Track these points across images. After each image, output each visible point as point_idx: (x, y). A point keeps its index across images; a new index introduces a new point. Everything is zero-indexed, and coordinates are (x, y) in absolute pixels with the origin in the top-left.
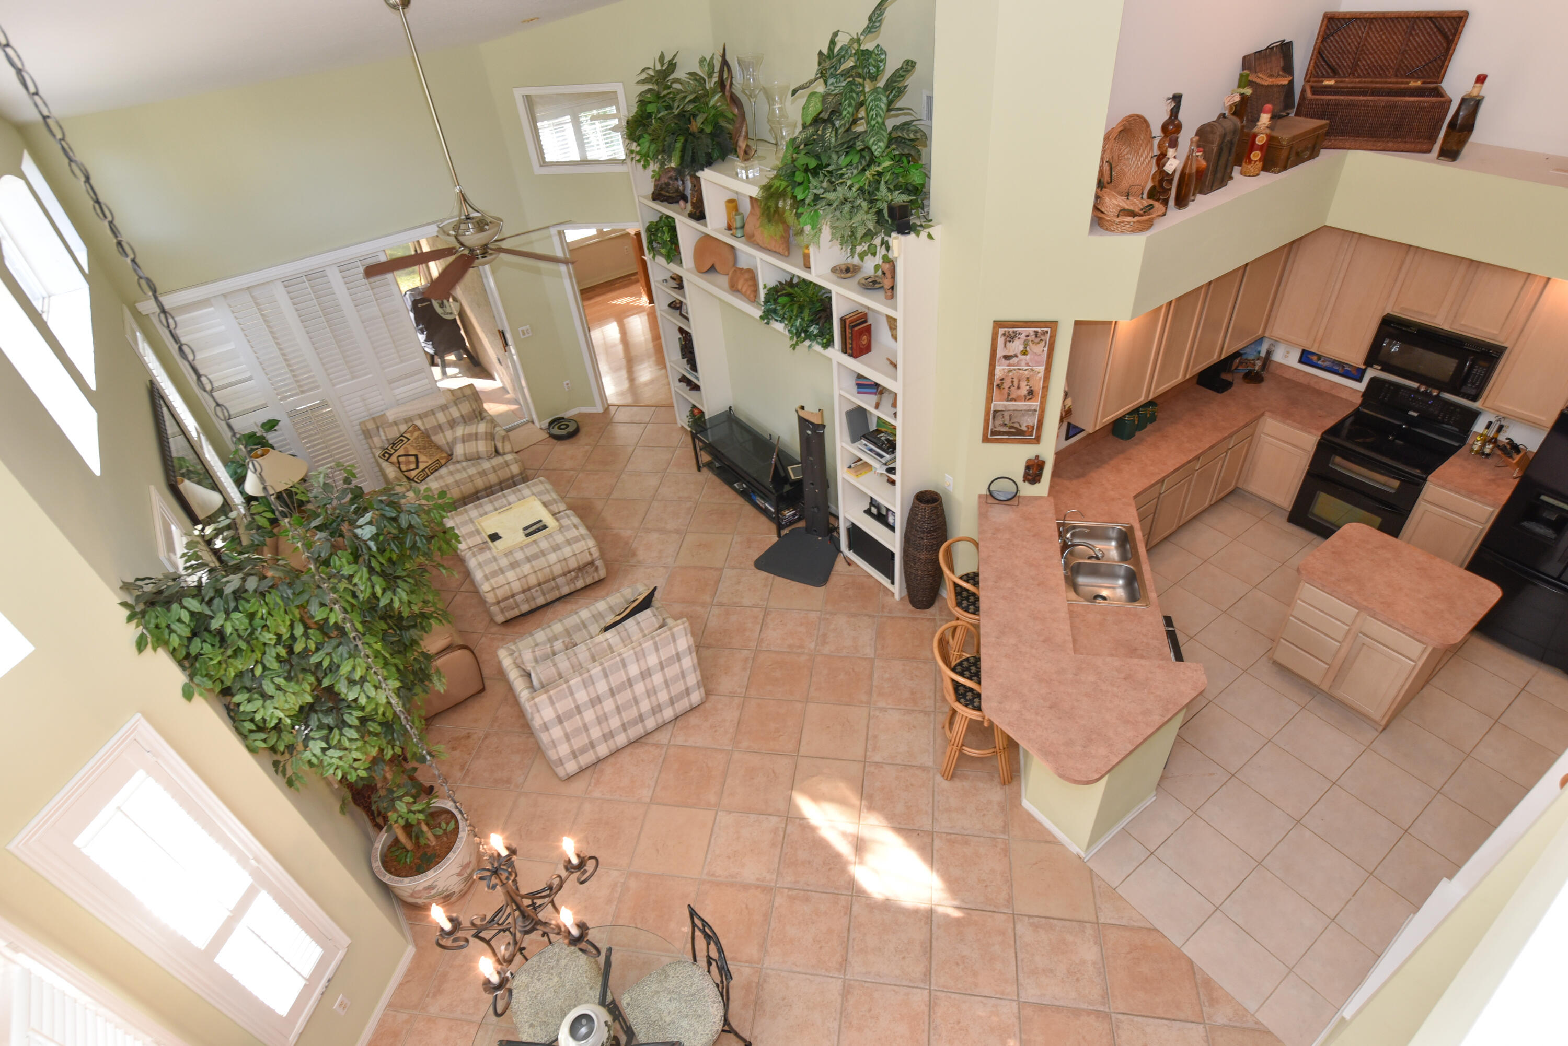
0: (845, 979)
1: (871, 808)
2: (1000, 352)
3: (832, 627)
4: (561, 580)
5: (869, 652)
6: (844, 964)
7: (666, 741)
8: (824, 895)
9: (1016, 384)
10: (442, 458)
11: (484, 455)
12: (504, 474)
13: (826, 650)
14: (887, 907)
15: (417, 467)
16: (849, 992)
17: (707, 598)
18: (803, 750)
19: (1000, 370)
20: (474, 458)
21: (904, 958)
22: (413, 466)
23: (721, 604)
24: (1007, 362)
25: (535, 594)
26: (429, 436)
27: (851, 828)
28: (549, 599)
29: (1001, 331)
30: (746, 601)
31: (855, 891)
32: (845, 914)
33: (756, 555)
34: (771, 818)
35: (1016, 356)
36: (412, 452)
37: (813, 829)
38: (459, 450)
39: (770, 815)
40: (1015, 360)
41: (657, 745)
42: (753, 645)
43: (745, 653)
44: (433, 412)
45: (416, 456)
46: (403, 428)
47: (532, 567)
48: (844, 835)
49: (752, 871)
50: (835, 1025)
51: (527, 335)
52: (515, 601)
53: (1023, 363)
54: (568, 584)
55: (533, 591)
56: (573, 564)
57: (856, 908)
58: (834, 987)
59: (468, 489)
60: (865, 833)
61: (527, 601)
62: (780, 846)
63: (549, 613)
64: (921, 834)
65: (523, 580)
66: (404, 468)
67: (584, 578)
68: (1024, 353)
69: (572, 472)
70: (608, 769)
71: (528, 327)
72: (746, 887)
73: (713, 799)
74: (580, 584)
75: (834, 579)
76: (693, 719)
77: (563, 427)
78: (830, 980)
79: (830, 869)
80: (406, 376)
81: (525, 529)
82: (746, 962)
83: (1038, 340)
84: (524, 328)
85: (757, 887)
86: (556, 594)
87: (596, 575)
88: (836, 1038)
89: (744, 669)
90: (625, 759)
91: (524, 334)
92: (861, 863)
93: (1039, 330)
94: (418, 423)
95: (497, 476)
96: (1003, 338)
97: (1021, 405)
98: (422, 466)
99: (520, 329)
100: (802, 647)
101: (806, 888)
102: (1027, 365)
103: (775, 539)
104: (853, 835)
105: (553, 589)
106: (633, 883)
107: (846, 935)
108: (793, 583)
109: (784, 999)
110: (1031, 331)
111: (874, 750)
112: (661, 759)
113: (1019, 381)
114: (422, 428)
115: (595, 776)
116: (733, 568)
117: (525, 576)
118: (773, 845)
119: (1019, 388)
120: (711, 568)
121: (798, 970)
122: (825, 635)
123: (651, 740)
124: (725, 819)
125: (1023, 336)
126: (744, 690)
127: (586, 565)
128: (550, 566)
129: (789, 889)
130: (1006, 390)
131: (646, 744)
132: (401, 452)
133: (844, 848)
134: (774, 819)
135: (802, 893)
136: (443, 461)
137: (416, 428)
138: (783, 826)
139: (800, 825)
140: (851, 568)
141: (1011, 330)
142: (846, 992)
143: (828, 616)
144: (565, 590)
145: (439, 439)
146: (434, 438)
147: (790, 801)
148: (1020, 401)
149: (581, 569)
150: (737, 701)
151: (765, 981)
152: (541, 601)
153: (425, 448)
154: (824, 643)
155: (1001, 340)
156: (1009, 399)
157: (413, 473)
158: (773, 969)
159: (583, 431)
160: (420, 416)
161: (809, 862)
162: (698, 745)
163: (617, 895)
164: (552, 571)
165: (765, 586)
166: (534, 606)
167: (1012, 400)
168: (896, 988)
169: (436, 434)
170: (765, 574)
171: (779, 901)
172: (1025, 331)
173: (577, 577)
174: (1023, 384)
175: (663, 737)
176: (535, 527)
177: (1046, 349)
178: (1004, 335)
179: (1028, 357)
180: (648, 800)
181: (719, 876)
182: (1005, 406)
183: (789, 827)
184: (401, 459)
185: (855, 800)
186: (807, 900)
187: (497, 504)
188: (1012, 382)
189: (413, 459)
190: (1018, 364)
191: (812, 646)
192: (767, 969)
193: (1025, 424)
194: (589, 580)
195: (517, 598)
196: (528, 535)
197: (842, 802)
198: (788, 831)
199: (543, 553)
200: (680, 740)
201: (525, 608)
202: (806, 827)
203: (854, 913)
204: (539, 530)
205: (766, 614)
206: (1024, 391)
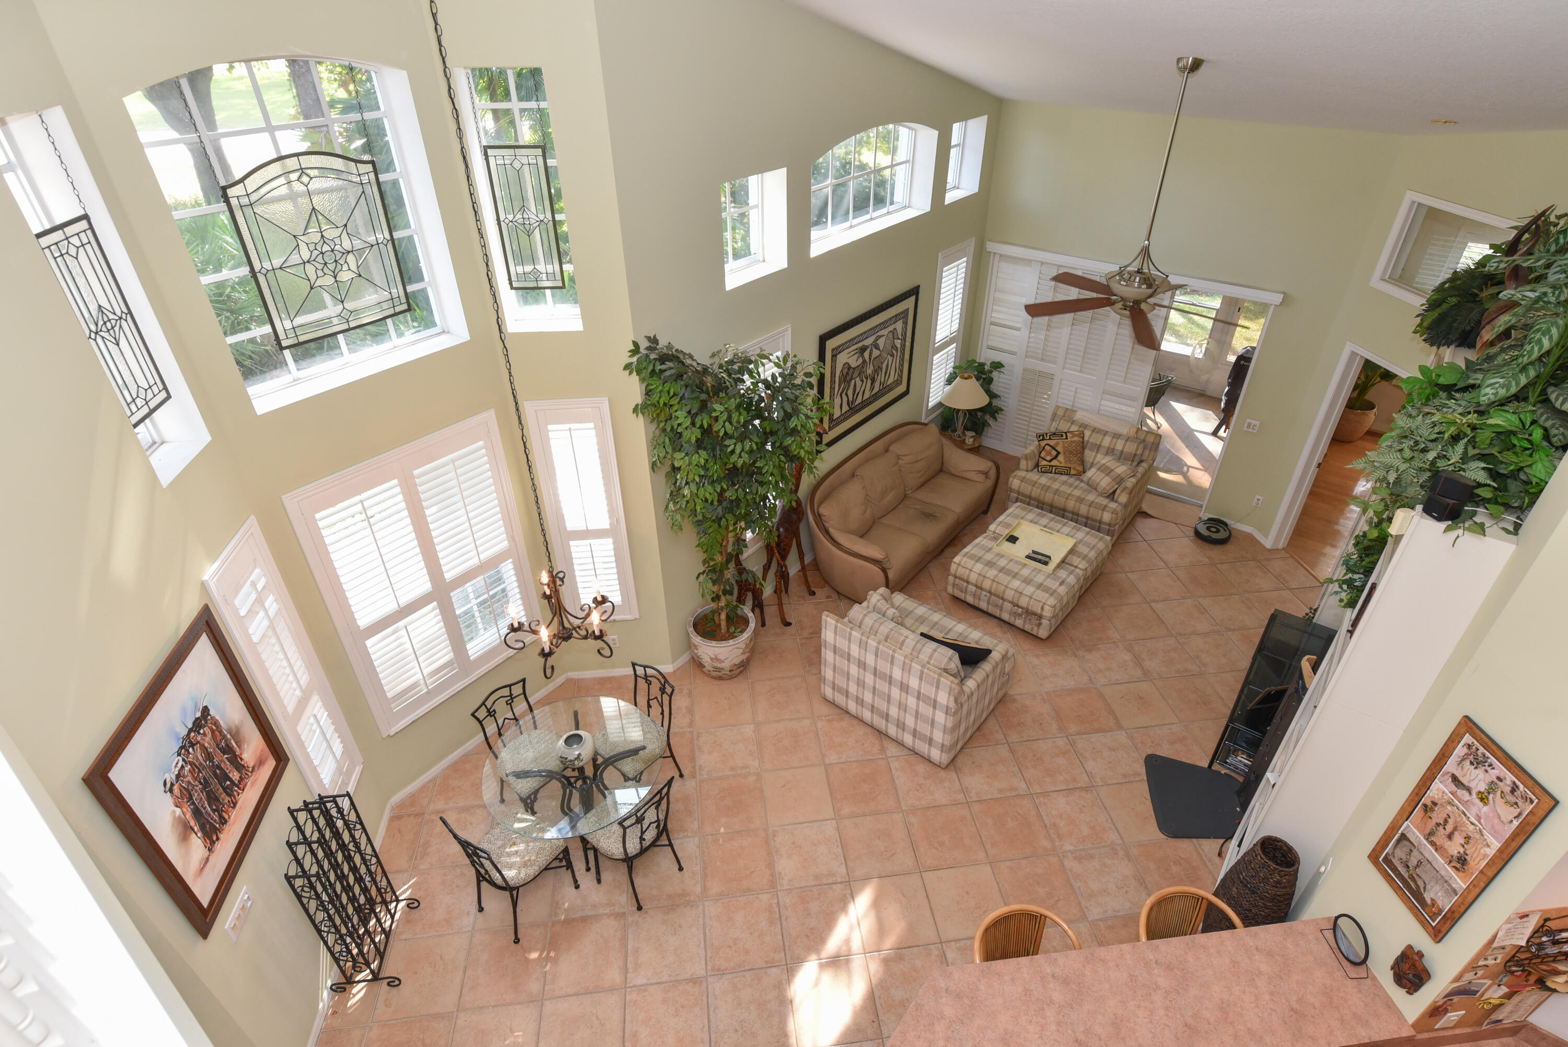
0: (706, 977)
1: (886, 962)
2: (1451, 766)
3: (1109, 862)
4: (1007, 606)
5: (1095, 912)
6: (720, 972)
7: (889, 754)
8: (780, 937)
9: (1449, 828)
10: (1075, 469)
11: (1100, 489)
12: (1095, 513)
13: (1069, 863)
14: (784, 1004)
15: (1050, 461)
16: (695, 983)
17: (1073, 728)
18: (929, 876)
19: (1440, 788)
20: (1092, 486)
21: (737, 1031)
22: (1049, 458)
23: (1072, 744)
24: (1454, 788)
25: (982, 596)
26: (1083, 448)
27: (856, 945)
28: (990, 611)
29: (1468, 739)
30: (1090, 766)
31: (790, 968)
32: (766, 962)
33: (1165, 751)
34: (843, 866)
35: (1469, 790)
36: (1059, 448)
37: (844, 909)
38: (1090, 473)
39: (846, 865)
40: (1462, 793)
41: (883, 749)
42: (1036, 789)
43: (1023, 785)
44: (1106, 433)
45: (1058, 453)
46: (1074, 428)
47: (996, 576)
48: (847, 941)
49: (786, 866)
50: (665, 978)
51: (1250, 430)
52: (967, 587)
53: (1474, 810)
54: (1010, 614)
55: (984, 593)
56: (1023, 602)
57: (775, 971)
58: (698, 969)
59: (1059, 501)
60: (858, 962)
61: (974, 595)
62: (817, 883)
63: (981, 620)
64: (876, 1025)
65: (981, 578)
66: (1043, 455)
67: (1025, 622)
68: (1483, 798)
69: (1162, 564)
70: (846, 723)
71: (1258, 423)
72: (770, 865)
73: (846, 811)
74: (1019, 623)
75: (1185, 847)
76: (921, 768)
77: (1214, 530)
78: (703, 962)
79: (807, 936)
80: (1121, 396)
81: (1034, 552)
82: (705, 886)
83: (1512, 799)
84: (1253, 422)
85: (772, 875)
86: (996, 612)
87: (1036, 628)
88: (654, 981)
89: (1000, 791)
90: (861, 730)
91: (1249, 426)
92: (822, 966)
93: (1521, 787)
94: (1087, 433)
95: (1089, 510)
96: (1465, 750)
97: (1439, 861)
98: (1054, 463)
99: (1248, 420)
100: (1060, 837)
101: (783, 919)
102: (1479, 818)
103: (1205, 764)
104: (849, 949)
105: (997, 606)
106: (752, 779)
107: (747, 968)
108: (1149, 803)
109: (680, 926)
110: (1510, 777)
111: (959, 949)
112: (870, 757)
113: (1455, 829)
114: (1086, 439)
115: (835, 717)
116: (1131, 738)
117: (985, 577)
118: (816, 877)
119: (1450, 837)
120: (1116, 718)
121: (707, 932)
122: (1091, 857)
123: (886, 743)
124: (830, 828)
125: (1494, 773)
126: (975, 799)
127: (1035, 614)
128: (1006, 587)
129: (778, 903)
130: (1431, 824)
131: (881, 740)
132: (1052, 443)
133: (833, 944)
134: (843, 870)
135: (777, 916)
136: (1073, 472)
137: (1082, 435)
138: (839, 880)
139: (845, 896)
140: (1217, 859)
141: (1482, 750)
142: (695, 981)
143: (1121, 853)
144: (1005, 617)
145: (1089, 455)
146: (1086, 451)
147: (867, 879)
148: (1442, 856)
149: (1029, 613)
150: (960, 797)
151: (692, 906)
152: (983, 605)
153: (1071, 452)
154: (1079, 859)
155: (1460, 750)
156: (1429, 835)
157: (1044, 463)
158: (704, 911)
159: (1229, 547)
160: (1095, 430)
161: (809, 914)
162: (897, 781)
163: (739, 772)
164: (1004, 592)
165: (1124, 776)
166: (976, 604)
167: (1433, 844)
168: (706, 1028)
169: (1092, 450)
170: (1143, 770)
171: (765, 897)
172: (1500, 769)
173: (1020, 615)
174: (1458, 839)
175: (892, 750)
176: (1040, 557)
177: (1516, 823)
178: (1469, 746)
179: (1485, 809)
180: (827, 762)
181: (774, 841)
182: (1420, 844)
183: (839, 886)
184: (1048, 448)
185: (890, 942)
186: (772, 923)
187: (1052, 524)
188: (1446, 821)
189: (1054, 453)
190: (1465, 803)
191: (1068, 847)
192: (703, 905)
193: (1432, 896)
194: (1028, 627)
195: (970, 586)
196: (1028, 557)
197: (881, 930)
198: (834, 886)
199: (1015, 576)
200: (894, 765)
201: (970, 599)
202: (843, 903)
203: (770, 971)
204: (1039, 561)
205: (1086, 789)
206: (1454, 848)
